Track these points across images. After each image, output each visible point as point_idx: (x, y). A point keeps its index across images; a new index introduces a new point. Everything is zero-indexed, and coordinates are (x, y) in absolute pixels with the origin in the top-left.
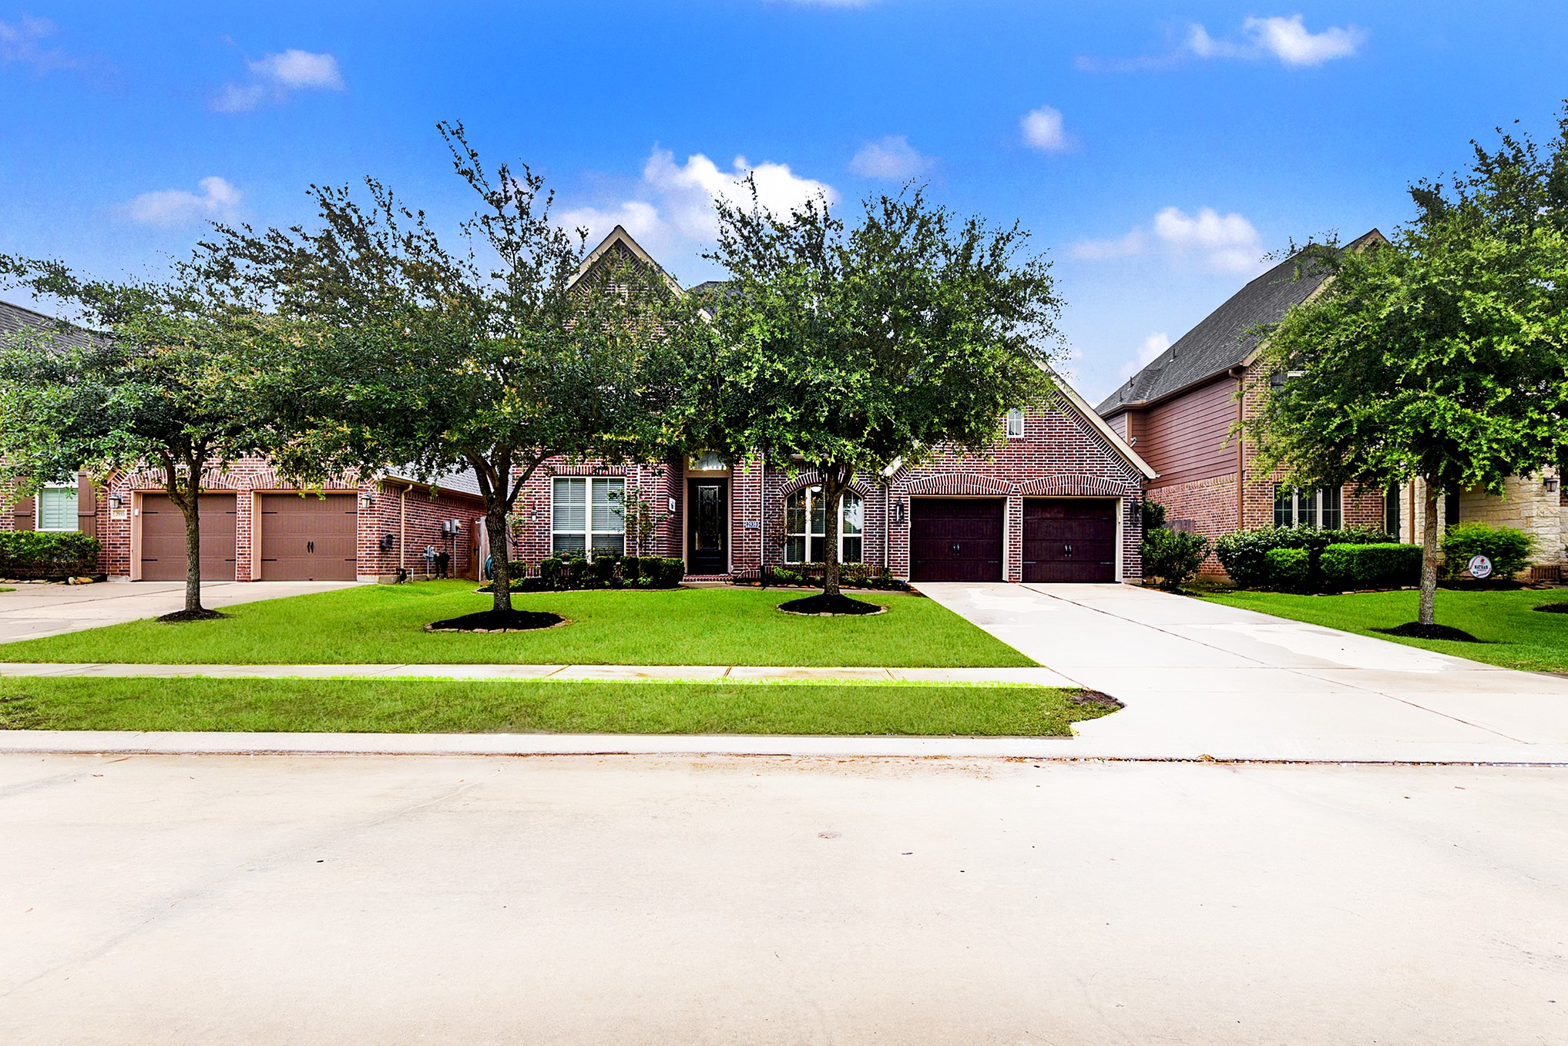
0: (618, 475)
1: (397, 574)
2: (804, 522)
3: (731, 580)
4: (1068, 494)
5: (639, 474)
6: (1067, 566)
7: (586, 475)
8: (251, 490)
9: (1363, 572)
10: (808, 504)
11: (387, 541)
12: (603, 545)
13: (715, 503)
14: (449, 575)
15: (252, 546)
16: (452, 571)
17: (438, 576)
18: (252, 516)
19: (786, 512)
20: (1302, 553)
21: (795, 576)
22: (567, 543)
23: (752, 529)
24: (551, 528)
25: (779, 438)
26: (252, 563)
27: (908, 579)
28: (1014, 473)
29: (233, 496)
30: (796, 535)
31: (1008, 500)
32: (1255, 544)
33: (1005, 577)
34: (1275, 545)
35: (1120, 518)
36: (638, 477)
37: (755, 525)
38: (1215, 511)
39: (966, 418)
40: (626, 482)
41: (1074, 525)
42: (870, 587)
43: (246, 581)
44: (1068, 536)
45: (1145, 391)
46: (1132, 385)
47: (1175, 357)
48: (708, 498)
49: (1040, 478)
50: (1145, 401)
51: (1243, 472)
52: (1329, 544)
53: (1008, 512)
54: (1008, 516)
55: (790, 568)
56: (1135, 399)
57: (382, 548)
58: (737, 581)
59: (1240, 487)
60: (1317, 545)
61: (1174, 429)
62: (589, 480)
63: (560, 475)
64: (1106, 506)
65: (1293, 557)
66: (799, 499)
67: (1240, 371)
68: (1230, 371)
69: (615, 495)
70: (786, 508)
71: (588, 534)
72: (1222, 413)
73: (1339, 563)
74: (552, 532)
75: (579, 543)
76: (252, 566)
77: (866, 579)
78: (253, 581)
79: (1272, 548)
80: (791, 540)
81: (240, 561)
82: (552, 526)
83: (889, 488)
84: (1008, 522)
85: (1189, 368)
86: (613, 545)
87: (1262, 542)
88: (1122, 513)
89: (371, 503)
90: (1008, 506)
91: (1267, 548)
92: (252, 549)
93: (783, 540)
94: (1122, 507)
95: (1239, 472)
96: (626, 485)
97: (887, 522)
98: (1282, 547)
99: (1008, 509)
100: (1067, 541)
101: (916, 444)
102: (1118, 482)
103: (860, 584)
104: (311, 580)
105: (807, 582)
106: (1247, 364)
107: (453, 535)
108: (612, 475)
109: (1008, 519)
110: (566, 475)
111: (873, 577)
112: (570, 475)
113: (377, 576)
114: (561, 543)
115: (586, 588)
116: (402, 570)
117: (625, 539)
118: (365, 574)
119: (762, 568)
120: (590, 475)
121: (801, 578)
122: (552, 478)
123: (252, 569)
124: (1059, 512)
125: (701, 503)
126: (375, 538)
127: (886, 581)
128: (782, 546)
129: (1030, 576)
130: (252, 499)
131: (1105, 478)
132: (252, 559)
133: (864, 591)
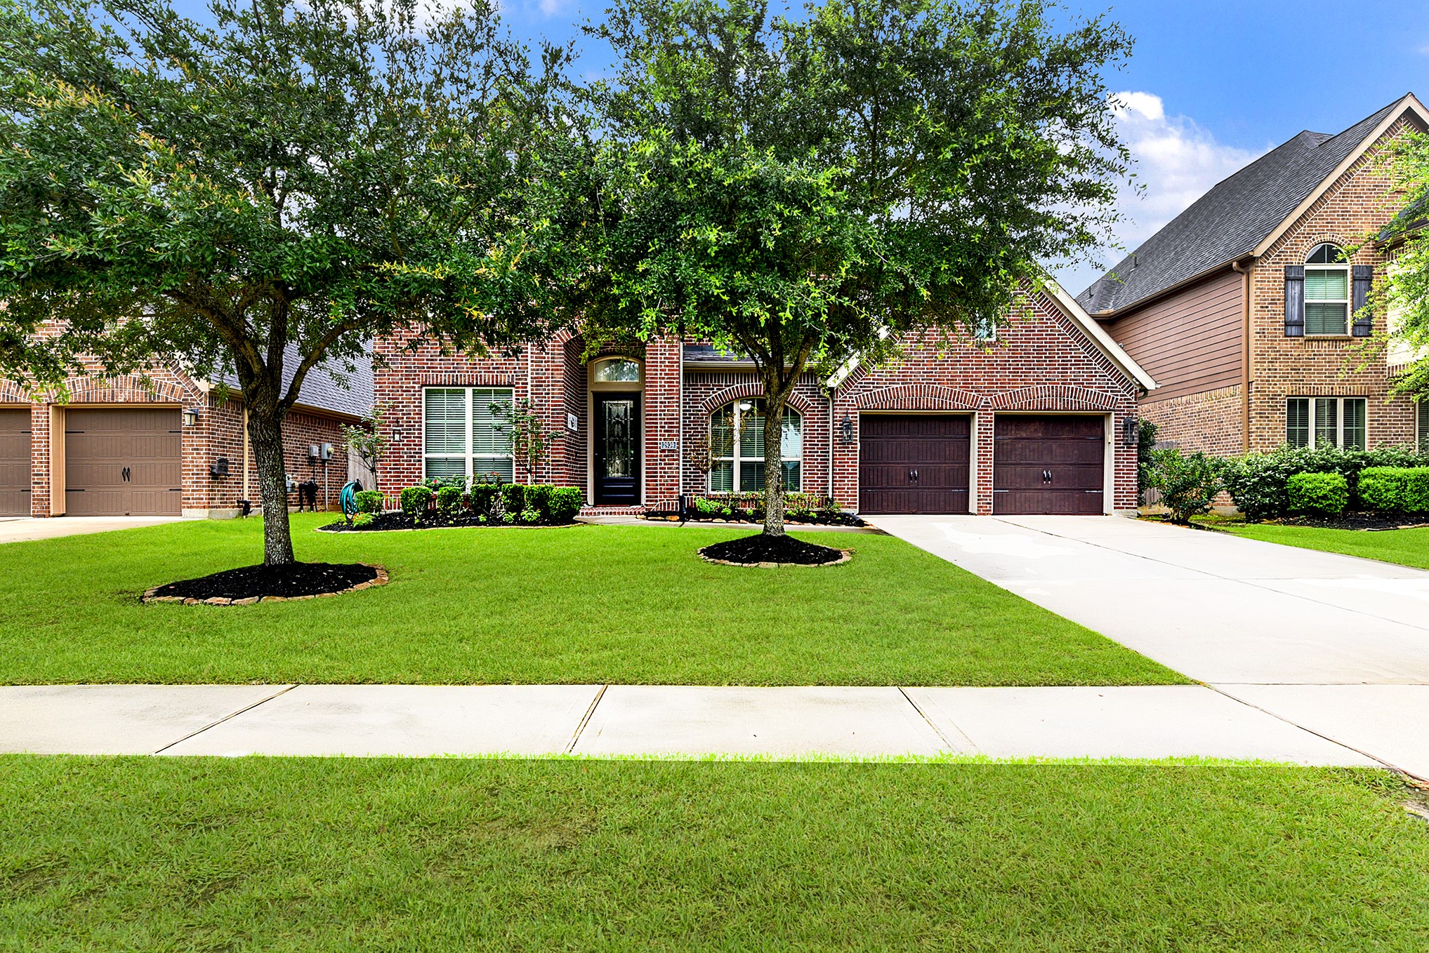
0: (505, 386)
1: (238, 506)
2: (732, 444)
3: (643, 513)
4: (1049, 409)
5: (530, 384)
6: (1047, 495)
7: (465, 385)
8: (49, 404)
9: (1419, 501)
10: (737, 420)
11: (220, 467)
12: (485, 471)
13: (626, 422)
14: (319, 507)
15: (51, 473)
16: (323, 503)
17: (302, 508)
18: (51, 436)
19: (710, 431)
20: (1336, 479)
21: (721, 509)
22: (443, 468)
23: (669, 451)
24: (423, 451)
25: (697, 283)
26: (51, 493)
27: (857, 511)
28: (983, 383)
29: (26, 411)
30: (722, 459)
31: (977, 416)
32: (1275, 469)
33: (973, 507)
34: (1299, 469)
35: (1110, 437)
36: (529, 388)
37: (673, 446)
38: (1207, 431)
39: (990, 263)
40: (514, 393)
41: (1054, 447)
42: (814, 521)
43: (44, 516)
44: (1047, 459)
45: (1107, 301)
46: (1091, 296)
47: (1136, 265)
48: (618, 416)
49: (1016, 390)
50: (1112, 310)
51: (1249, 383)
52: (1365, 468)
53: (977, 431)
54: (977, 435)
55: (714, 499)
56: (1099, 310)
57: (214, 476)
58: (649, 514)
59: (1246, 401)
60: (1351, 469)
61: (1149, 340)
62: (469, 391)
63: (433, 385)
64: (1096, 422)
65: (1328, 483)
66: (726, 416)
67: (1247, 263)
68: (1235, 264)
69: (498, 409)
70: (710, 426)
71: (469, 456)
72: (1219, 316)
73: (1388, 490)
74: (424, 455)
75: (458, 468)
76: (51, 498)
77: (808, 512)
78: (53, 516)
79: (1296, 472)
80: (715, 466)
81: (37, 491)
82: (423, 447)
83: (834, 401)
84: (977, 442)
85: (1164, 271)
86: (499, 472)
87: (1285, 465)
88: (1113, 431)
89: (196, 420)
90: (977, 423)
91: (1289, 473)
92: (51, 477)
93: (707, 465)
94: (1113, 424)
95: (1245, 383)
96: (514, 397)
97: (831, 443)
98: (1308, 472)
99: (977, 427)
100: (1047, 466)
101: (883, 333)
102: (1109, 394)
103: (802, 518)
104: (127, 515)
105: (738, 516)
106: (1258, 253)
107: (324, 461)
108: (497, 386)
109: (977, 439)
110: (441, 385)
111: (816, 509)
112: (445, 385)
113: (207, 510)
114: (435, 468)
115: (457, 524)
116: (245, 502)
117: (514, 463)
118: (191, 507)
119: (681, 499)
120: (470, 385)
121: (729, 512)
122: (424, 388)
123: (51, 502)
124: (1035, 430)
125: (610, 422)
126: (203, 462)
127: (832, 513)
128: (706, 472)
129: (1001, 507)
130: (51, 415)
131: (1093, 390)
132: (51, 489)
133: (809, 526)
